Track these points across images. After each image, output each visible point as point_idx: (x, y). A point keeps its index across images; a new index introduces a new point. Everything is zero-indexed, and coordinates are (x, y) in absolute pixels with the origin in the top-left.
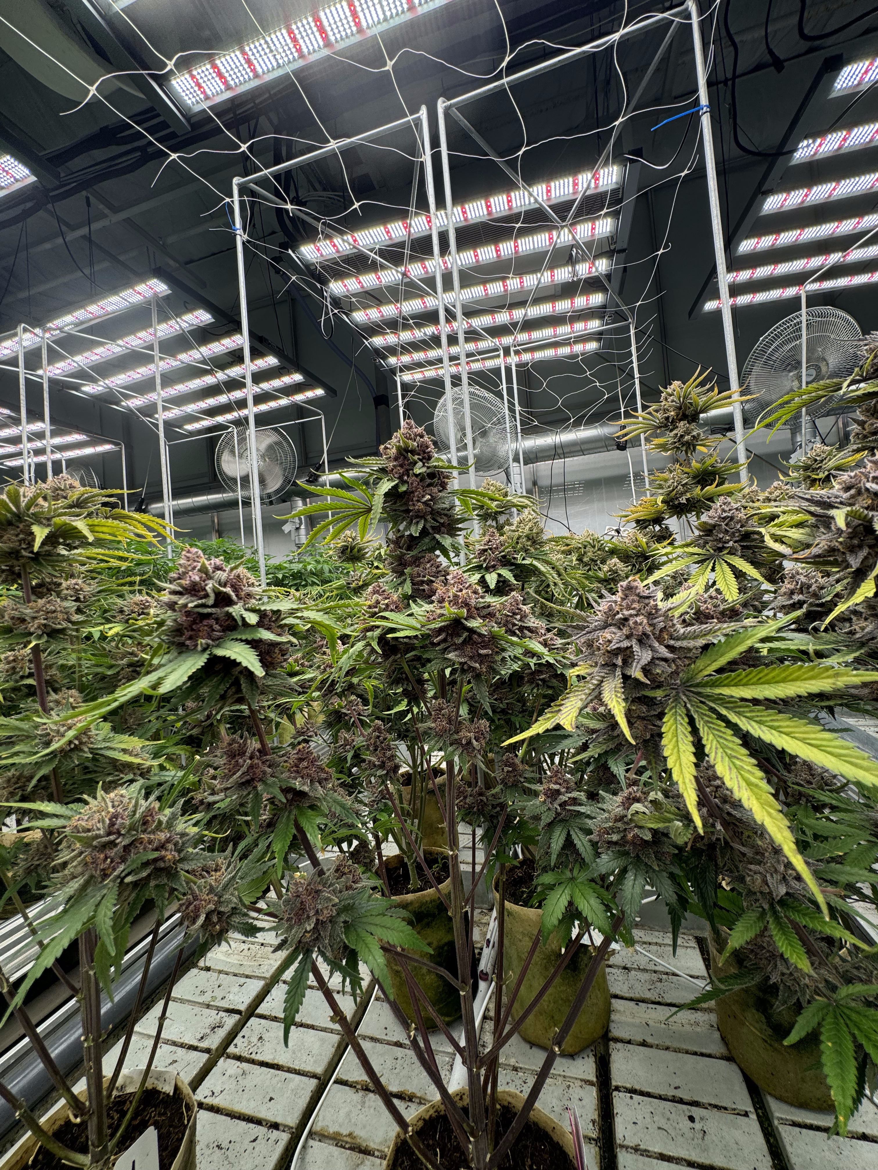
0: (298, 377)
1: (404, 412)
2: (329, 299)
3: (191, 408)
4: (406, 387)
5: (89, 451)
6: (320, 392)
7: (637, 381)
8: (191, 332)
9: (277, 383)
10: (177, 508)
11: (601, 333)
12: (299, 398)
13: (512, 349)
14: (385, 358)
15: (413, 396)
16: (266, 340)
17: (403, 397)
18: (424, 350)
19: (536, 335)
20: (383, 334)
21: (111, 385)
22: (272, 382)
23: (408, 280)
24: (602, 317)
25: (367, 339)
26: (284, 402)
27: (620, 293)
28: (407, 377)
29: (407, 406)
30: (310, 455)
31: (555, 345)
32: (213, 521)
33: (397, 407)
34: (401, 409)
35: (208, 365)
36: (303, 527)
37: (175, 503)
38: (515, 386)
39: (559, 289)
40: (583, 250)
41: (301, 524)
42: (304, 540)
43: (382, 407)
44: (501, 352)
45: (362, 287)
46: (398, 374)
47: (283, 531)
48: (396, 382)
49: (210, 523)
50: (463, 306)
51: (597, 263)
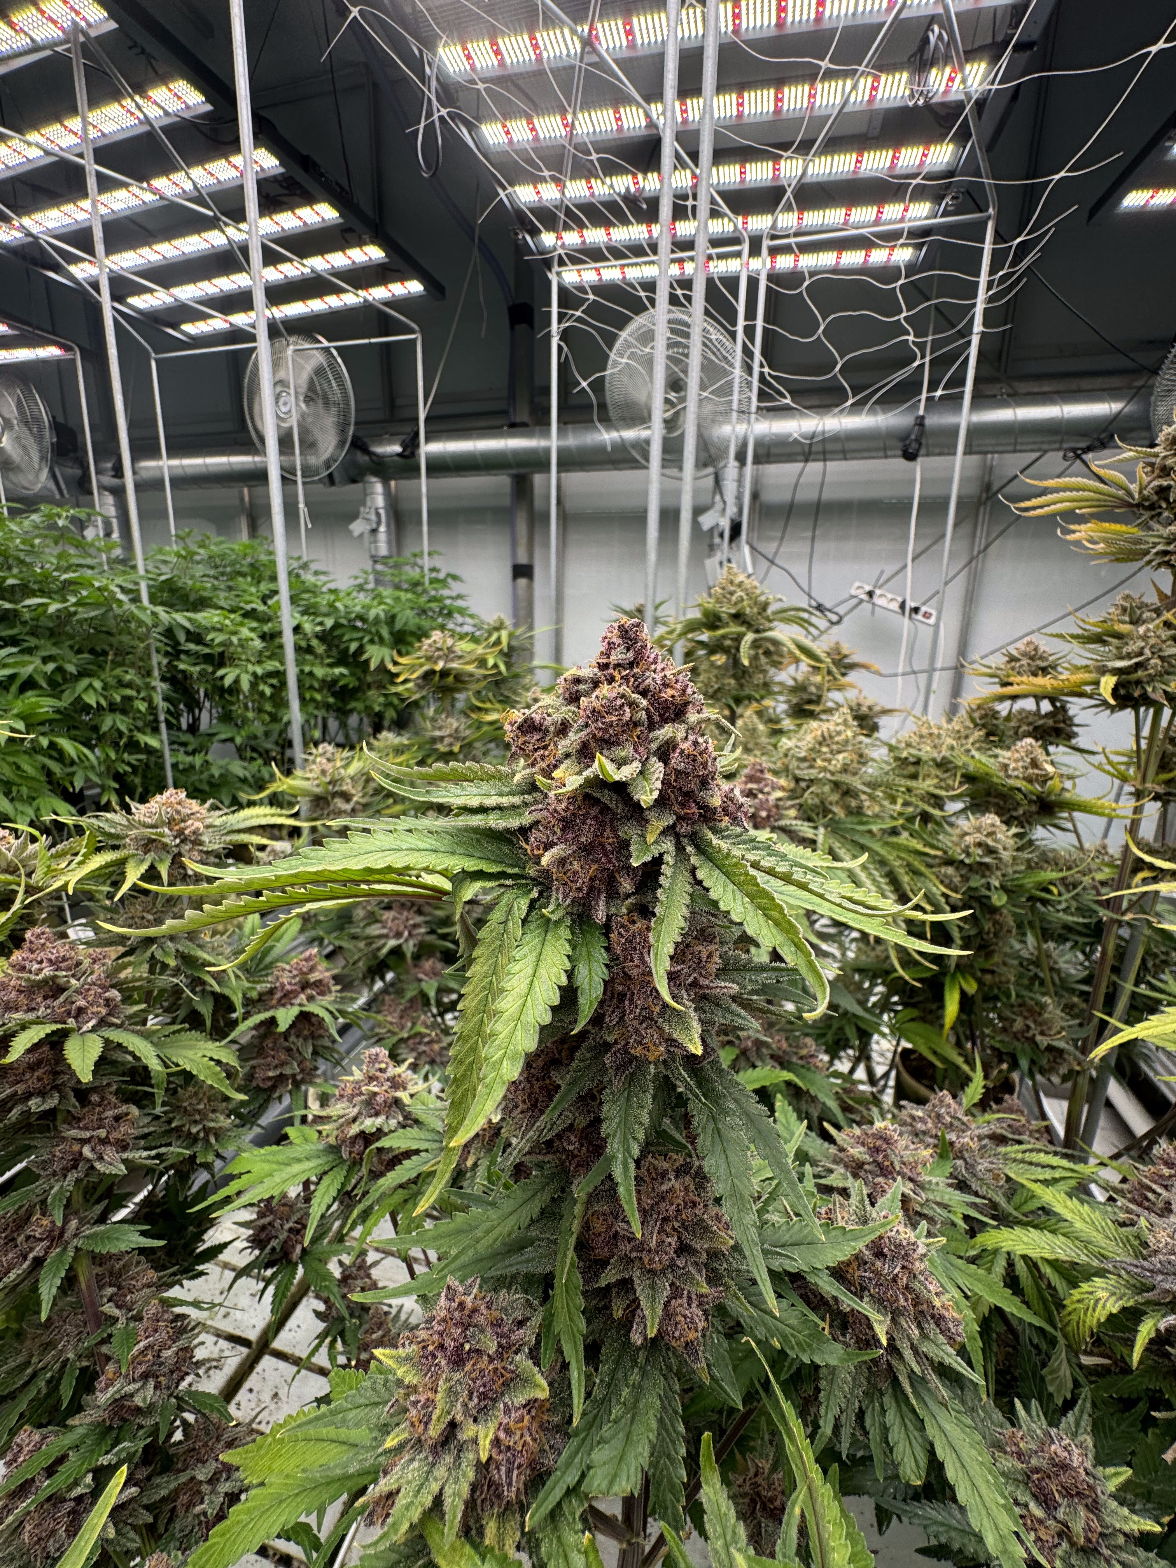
0: (374, 253)
1: (560, 348)
2: (434, 83)
3: (187, 293)
4: (568, 298)
5: (23, 354)
6: (415, 287)
7: (975, 340)
8: (166, 129)
9: (338, 260)
10: (180, 472)
11: (926, 232)
12: (379, 293)
13: (766, 243)
14: (535, 232)
15: (579, 320)
16: (315, 165)
17: (561, 317)
18: (608, 224)
19: (813, 218)
20: (536, 180)
21: (35, 230)
22: (329, 257)
23: (594, 59)
24: (938, 199)
25: (504, 188)
26: (350, 299)
27: (990, 149)
28: (571, 276)
29: (565, 335)
30: (399, 402)
31: (842, 245)
32: (242, 499)
33: (549, 336)
34: (555, 342)
35: (208, 207)
36: (382, 529)
37: (175, 462)
38: (760, 323)
39: (877, 124)
40: (951, 34)
41: (379, 523)
42: (383, 549)
43: (522, 328)
44: (746, 247)
45: (502, 63)
46: (556, 268)
47: (350, 532)
48: (549, 282)
49: (237, 502)
50: (717, 135)
51: (968, 67)
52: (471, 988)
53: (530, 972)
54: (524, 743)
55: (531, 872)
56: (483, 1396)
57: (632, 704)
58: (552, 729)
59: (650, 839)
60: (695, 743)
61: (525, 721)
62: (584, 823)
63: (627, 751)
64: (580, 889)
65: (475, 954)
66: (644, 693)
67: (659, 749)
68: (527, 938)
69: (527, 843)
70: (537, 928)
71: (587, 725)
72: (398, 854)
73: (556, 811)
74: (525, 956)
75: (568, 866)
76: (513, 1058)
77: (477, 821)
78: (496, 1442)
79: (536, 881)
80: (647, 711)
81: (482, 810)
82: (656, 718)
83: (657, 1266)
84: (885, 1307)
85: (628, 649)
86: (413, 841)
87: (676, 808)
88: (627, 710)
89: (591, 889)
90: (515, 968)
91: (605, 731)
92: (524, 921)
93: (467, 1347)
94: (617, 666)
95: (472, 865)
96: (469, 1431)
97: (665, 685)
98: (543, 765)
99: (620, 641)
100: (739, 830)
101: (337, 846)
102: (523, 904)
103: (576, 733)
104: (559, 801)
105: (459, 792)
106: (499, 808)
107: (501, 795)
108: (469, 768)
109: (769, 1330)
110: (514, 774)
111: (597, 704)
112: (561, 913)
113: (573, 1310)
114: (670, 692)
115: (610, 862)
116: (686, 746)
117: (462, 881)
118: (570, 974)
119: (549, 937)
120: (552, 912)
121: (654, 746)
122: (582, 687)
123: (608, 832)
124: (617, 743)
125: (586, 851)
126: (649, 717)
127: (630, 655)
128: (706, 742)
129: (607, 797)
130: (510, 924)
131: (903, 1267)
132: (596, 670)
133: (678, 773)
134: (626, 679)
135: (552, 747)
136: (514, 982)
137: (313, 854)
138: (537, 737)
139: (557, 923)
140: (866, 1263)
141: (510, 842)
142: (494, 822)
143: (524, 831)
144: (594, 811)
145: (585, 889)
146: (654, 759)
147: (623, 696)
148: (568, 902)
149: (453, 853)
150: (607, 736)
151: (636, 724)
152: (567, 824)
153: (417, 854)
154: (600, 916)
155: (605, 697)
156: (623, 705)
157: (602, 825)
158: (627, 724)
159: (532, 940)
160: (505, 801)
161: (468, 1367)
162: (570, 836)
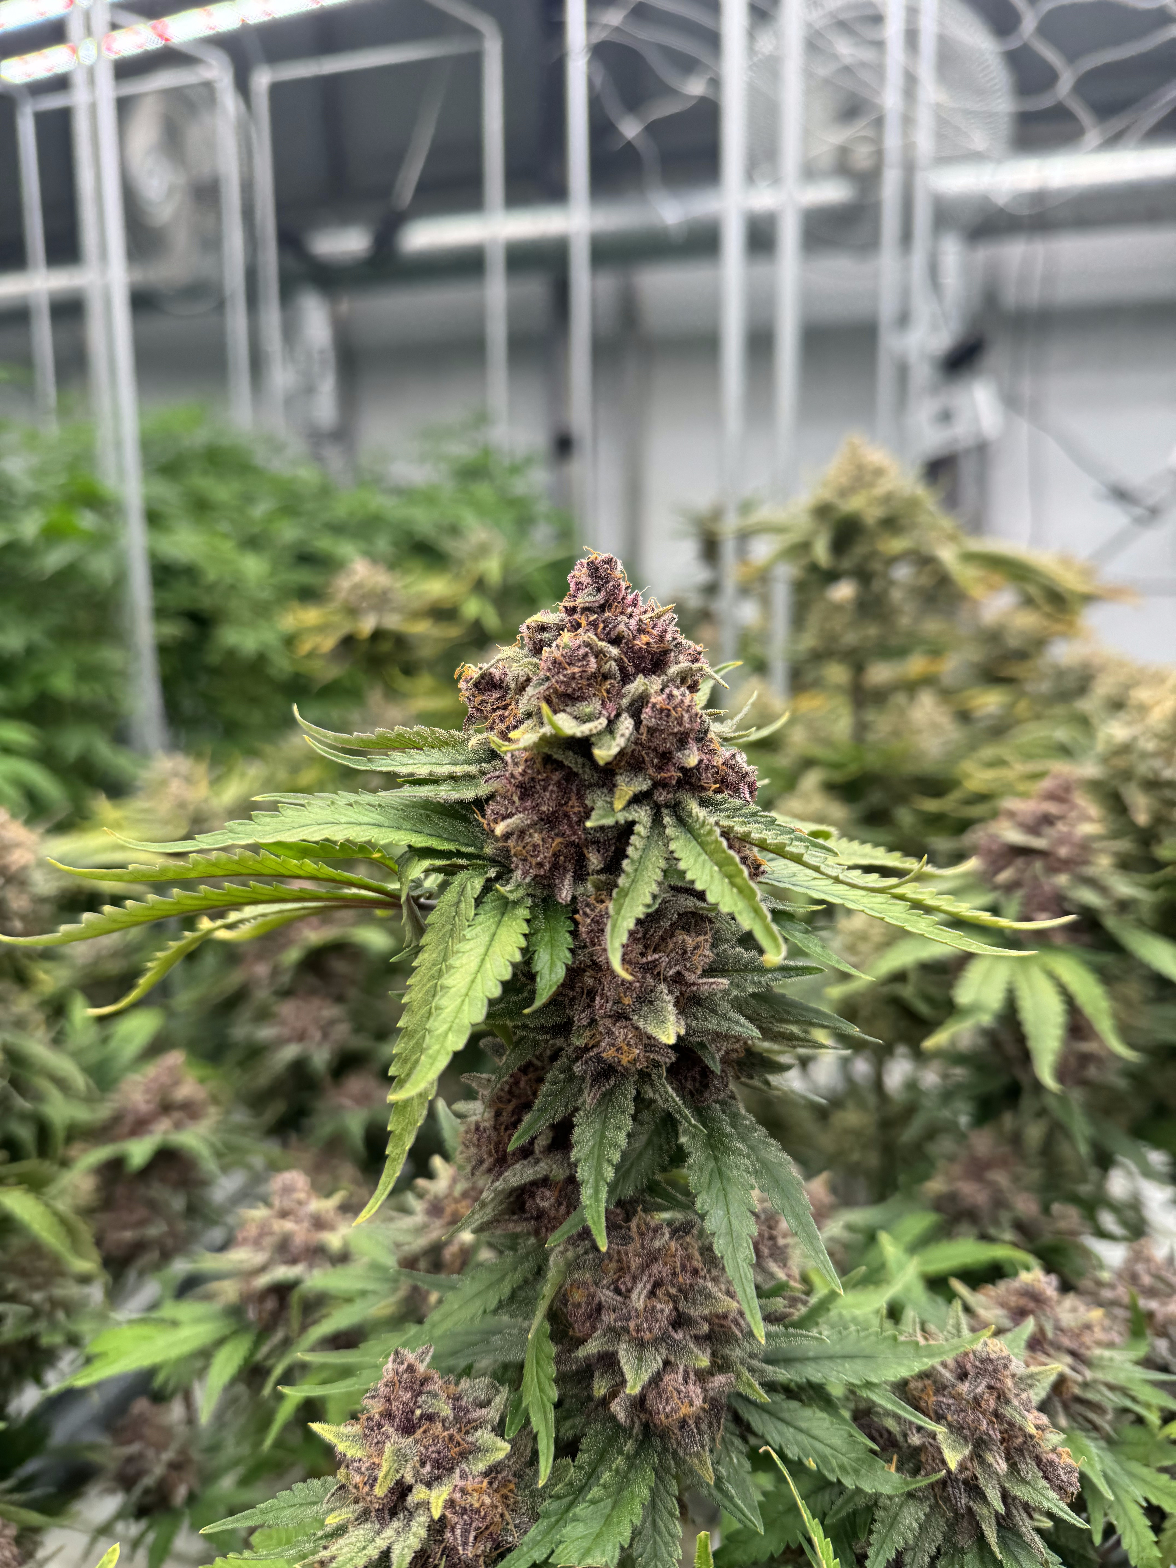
52: (418, 978)
53: (482, 950)
54: (482, 702)
55: (488, 850)
56: (437, 1464)
57: (599, 654)
58: (513, 685)
59: (619, 805)
60: (670, 696)
61: (483, 676)
62: (545, 789)
63: (592, 706)
64: (540, 865)
65: (423, 942)
66: (616, 641)
67: (631, 704)
68: (481, 918)
69: (483, 816)
70: (494, 909)
71: (548, 679)
72: (336, 828)
73: (512, 776)
74: (477, 936)
75: (527, 839)
76: (459, 1031)
77: (425, 792)
78: (451, 1504)
79: (493, 861)
80: (619, 661)
81: (433, 780)
82: (631, 670)
83: (647, 1336)
84: (965, 1438)
85: (599, 590)
86: (354, 815)
87: (651, 771)
88: (593, 660)
89: (555, 866)
90: (465, 946)
91: (567, 684)
92: (479, 901)
93: (418, 1412)
94: (587, 610)
95: (420, 841)
96: (419, 1494)
97: (641, 631)
98: (502, 727)
99: (589, 580)
100: (738, 802)
101: (268, 820)
102: (478, 884)
103: (535, 687)
104: (516, 764)
105: (406, 760)
106: (452, 778)
107: (455, 764)
108: (418, 733)
109: (803, 1449)
110: (468, 739)
111: (557, 654)
112: (521, 893)
113: (543, 1379)
114: (645, 638)
115: (575, 834)
116: (658, 700)
117: (409, 860)
118: (524, 951)
119: (506, 918)
120: (511, 892)
121: (625, 702)
122: (546, 635)
123: (574, 801)
124: (582, 699)
125: (549, 821)
126: (622, 669)
127: (601, 597)
128: (683, 695)
129: (571, 760)
130: (463, 905)
131: (990, 1387)
132: (564, 615)
133: (651, 731)
134: (594, 625)
135: (513, 706)
136: (464, 960)
137: (240, 828)
138: (495, 695)
139: (516, 903)
140: (945, 1387)
141: (465, 819)
142: (446, 793)
143: (479, 804)
144: (556, 776)
145: (547, 866)
146: (625, 715)
147: (587, 645)
148: (528, 880)
149: (399, 828)
150: (570, 691)
151: (606, 677)
152: (526, 790)
153: (358, 828)
154: (565, 894)
155: (566, 646)
156: (586, 656)
157: (565, 792)
158: (594, 676)
159: (486, 920)
160: (459, 770)
161: (419, 1433)
162: (528, 804)
